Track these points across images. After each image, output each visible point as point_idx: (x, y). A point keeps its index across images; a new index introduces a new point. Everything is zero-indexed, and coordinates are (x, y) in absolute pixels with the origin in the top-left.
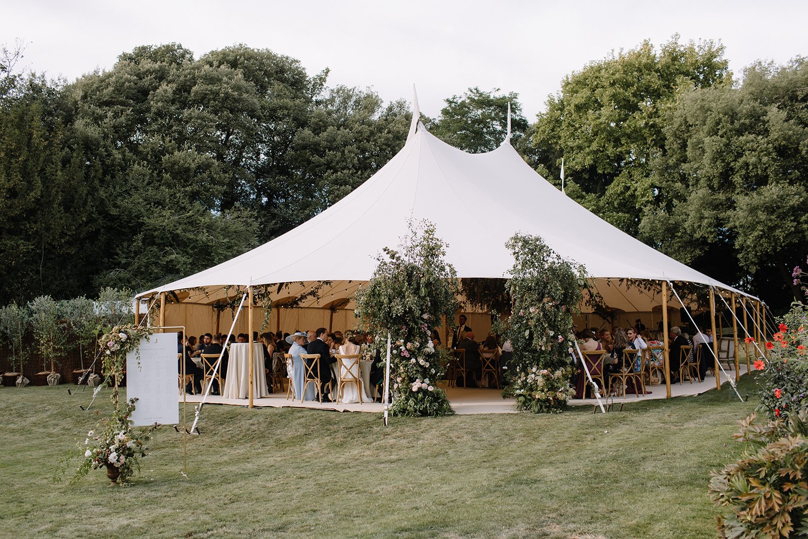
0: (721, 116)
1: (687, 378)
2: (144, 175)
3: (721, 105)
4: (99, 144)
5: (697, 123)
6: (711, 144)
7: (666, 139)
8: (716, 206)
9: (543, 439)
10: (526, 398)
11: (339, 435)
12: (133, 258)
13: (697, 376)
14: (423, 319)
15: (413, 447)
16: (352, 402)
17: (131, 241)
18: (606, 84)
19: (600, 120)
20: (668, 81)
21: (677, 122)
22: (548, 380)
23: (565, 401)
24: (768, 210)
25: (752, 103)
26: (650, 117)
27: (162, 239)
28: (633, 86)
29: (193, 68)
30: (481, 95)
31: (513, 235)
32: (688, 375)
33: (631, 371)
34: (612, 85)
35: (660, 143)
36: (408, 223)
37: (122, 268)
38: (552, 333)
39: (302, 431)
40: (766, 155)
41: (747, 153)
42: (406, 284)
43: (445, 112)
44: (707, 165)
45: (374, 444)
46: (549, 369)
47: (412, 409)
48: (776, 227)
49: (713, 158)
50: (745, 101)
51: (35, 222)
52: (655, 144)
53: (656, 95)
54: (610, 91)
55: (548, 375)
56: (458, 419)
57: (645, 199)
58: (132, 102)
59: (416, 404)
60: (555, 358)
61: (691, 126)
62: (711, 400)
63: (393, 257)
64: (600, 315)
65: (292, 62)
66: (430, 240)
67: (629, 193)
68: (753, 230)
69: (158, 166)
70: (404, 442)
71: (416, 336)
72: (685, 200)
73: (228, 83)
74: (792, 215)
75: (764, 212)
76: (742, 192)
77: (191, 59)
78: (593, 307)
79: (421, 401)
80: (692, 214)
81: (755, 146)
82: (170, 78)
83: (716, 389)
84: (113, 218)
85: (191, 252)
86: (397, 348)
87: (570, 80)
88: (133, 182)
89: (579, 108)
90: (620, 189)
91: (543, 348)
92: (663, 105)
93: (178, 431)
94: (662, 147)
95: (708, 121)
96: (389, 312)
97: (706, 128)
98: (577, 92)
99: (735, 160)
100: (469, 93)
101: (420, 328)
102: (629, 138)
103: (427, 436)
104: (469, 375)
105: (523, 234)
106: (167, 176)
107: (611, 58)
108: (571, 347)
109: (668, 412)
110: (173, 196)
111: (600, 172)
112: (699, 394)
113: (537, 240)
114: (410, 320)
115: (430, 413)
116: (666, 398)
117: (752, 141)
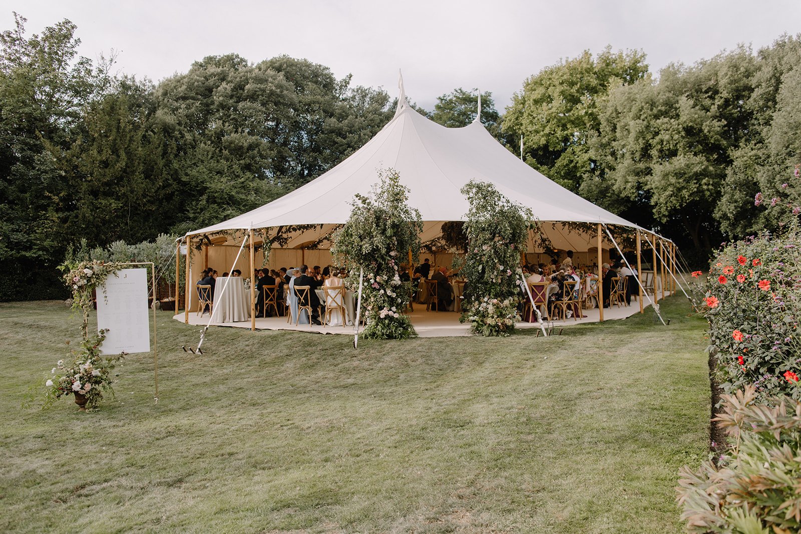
0: (643, 104)
1: (616, 303)
2: (208, 152)
3: (644, 95)
4: (175, 128)
5: (625, 110)
6: (635, 126)
7: (601, 124)
8: (638, 174)
9: (487, 365)
10: (478, 323)
11: (314, 356)
12: (199, 213)
13: (623, 301)
14: (390, 256)
15: (372, 369)
16: (337, 325)
17: (198, 200)
18: (557, 83)
19: (552, 111)
20: (603, 80)
21: (609, 110)
22: (498, 308)
23: (513, 326)
24: (677, 176)
25: (667, 94)
26: (589, 107)
27: (221, 199)
28: (577, 84)
29: (247, 72)
30: (464, 94)
31: (468, 182)
32: (616, 301)
33: (570, 299)
34: (562, 83)
35: (596, 126)
36: (378, 174)
37: (192, 221)
38: (501, 268)
39: (286, 351)
40: (676, 134)
41: (662, 132)
42: (374, 225)
43: (438, 107)
44: (631, 143)
45: (340, 365)
46: (499, 299)
47: (380, 333)
48: (683, 188)
49: (636, 137)
50: (662, 93)
51: (123, 187)
52: (593, 128)
53: (593, 91)
54: (559, 89)
55: (498, 304)
56: (419, 342)
57: (584, 169)
58: (200, 97)
59: (383, 329)
60: (505, 289)
61: (620, 113)
62: (638, 323)
63: (364, 201)
64: (549, 254)
65: (324, 69)
66: (395, 187)
67: (572, 165)
68: (665, 191)
69: (220, 145)
70: (366, 364)
71: (383, 270)
72: (614, 169)
73: (272, 83)
74: (695, 180)
75: (674, 176)
76: (658, 162)
77: (245, 66)
78: (543, 248)
79: (388, 326)
80: (619, 180)
81: (669, 127)
82: (229, 79)
83: (640, 312)
84: (185, 184)
85: (243, 208)
86: (368, 281)
87: (529, 82)
88: (200, 157)
89: (536, 102)
90: (566, 162)
91: (494, 281)
92: (599, 99)
93: (185, 351)
94: (598, 130)
95: (633, 109)
96: (360, 250)
97: (631, 115)
98: (535, 90)
99: (653, 138)
100: (455, 93)
101: (388, 264)
102: (573, 124)
103: (387, 359)
104: (440, 301)
105: (477, 181)
106: (226, 152)
107: (559, 64)
108: (518, 279)
109: (601, 336)
110: (230, 167)
111: (551, 149)
112: (627, 318)
113: (489, 186)
114: (378, 257)
115: (396, 336)
116: (599, 321)
117: (667, 123)
